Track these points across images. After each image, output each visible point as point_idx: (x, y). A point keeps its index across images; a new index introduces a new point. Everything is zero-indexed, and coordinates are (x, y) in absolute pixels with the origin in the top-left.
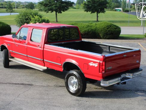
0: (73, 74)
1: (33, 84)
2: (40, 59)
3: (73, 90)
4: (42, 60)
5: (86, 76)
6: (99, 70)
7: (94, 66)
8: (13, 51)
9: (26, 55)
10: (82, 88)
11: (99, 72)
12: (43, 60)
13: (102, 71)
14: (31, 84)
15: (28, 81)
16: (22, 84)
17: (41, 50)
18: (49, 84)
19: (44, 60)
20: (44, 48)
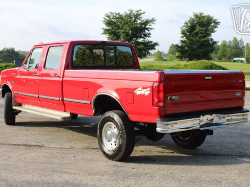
0: (109, 117)
1: (45, 145)
2: (58, 99)
3: (111, 149)
4: (61, 99)
5: (132, 118)
6: (153, 100)
7: (144, 94)
8: (19, 93)
9: (37, 96)
10: (125, 142)
11: (153, 105)
12: (63, 100)
13: (159, 101)
14: (41, 145)
15: (38, 141)
16: (25, 145)
17: (59, 81)
18: (73, 146)
19: (65, 99)
20: (63, 78)
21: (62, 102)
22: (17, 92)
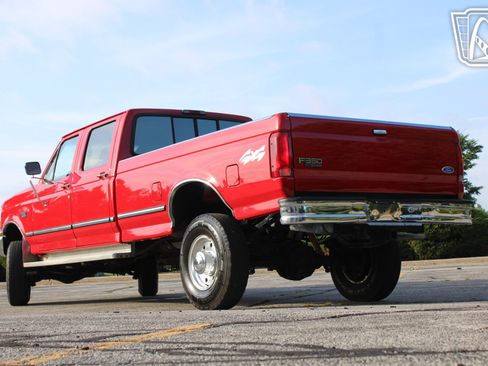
2: (107, 219)
4: (112, 218)
6: (271, 167)
7: (256, 160)
8: (35, 233)
9: (69, 227)
11: (272, 176)
12: (116, 219)
13: (282, 167)
17: (108, 184)
19: (119, 216)
20: (115, 176)
21: (114, 224)
22: (31, 233)
